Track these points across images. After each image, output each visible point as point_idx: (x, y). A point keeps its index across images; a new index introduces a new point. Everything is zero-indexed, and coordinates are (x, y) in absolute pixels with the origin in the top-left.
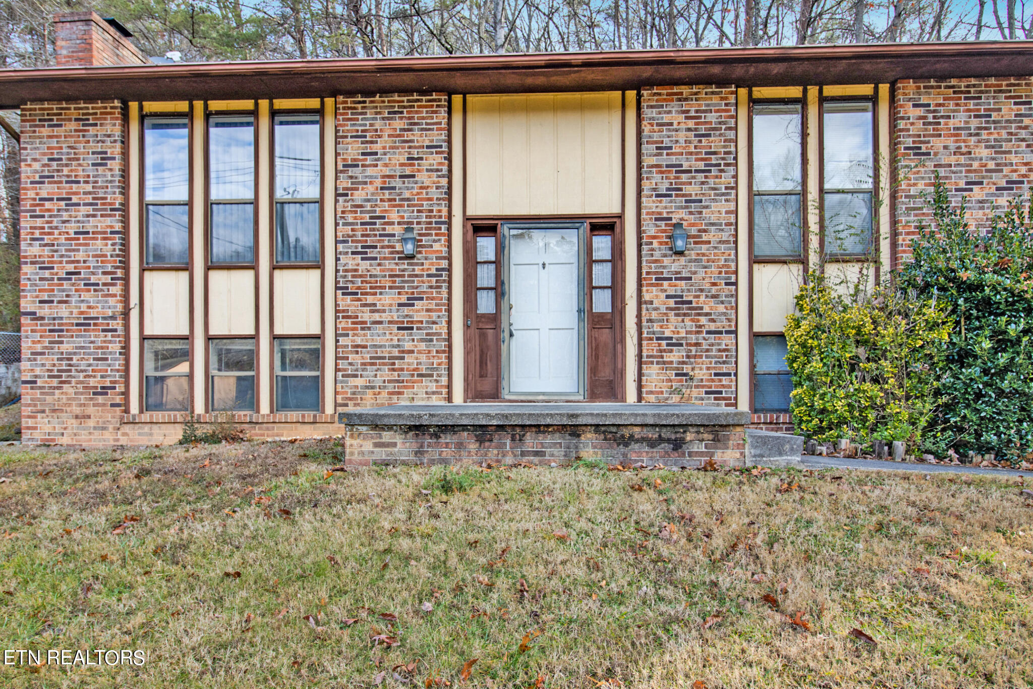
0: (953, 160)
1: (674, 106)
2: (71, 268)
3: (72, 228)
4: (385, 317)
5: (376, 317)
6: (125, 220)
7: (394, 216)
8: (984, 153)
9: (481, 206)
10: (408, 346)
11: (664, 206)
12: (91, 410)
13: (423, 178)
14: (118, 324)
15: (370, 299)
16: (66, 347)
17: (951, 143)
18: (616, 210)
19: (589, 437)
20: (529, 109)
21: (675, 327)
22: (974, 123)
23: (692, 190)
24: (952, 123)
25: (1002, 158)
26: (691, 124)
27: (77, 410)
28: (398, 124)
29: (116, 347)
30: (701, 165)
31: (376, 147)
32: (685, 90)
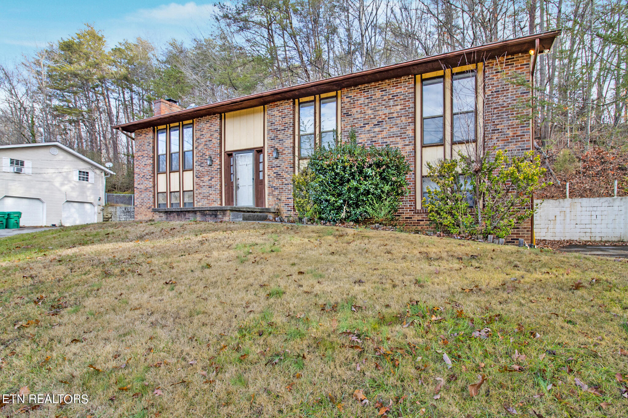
0: (359, 116)
1: (276, 109)
2: (143, 174)
3: (143, 163)
4: (205, 184)
5: (204, 184)
6: (154, 160)
7: (207, 153)
8: (370, 112)
9: (229, 148)
10: (211, 192)
11: (273, 143)
12: (147, 213)
13: (214, 141)
14: (152, 189)
15: (202, 179)
16: (143, 196)
17: (359, 110)
18: (262, 145)
19: (198, 214)
20: (240, 115)
21: (276, 183)
22: (367, 101)
23: (280, 137)
24: (359, 102)
25: (376, 113)
26: (280, 114)
27: (145, 213)
28: (208, 125)
29: (151, 196)
30: (283, 128)
31: (203, 133)
32: (278, 103)
